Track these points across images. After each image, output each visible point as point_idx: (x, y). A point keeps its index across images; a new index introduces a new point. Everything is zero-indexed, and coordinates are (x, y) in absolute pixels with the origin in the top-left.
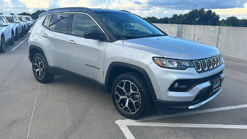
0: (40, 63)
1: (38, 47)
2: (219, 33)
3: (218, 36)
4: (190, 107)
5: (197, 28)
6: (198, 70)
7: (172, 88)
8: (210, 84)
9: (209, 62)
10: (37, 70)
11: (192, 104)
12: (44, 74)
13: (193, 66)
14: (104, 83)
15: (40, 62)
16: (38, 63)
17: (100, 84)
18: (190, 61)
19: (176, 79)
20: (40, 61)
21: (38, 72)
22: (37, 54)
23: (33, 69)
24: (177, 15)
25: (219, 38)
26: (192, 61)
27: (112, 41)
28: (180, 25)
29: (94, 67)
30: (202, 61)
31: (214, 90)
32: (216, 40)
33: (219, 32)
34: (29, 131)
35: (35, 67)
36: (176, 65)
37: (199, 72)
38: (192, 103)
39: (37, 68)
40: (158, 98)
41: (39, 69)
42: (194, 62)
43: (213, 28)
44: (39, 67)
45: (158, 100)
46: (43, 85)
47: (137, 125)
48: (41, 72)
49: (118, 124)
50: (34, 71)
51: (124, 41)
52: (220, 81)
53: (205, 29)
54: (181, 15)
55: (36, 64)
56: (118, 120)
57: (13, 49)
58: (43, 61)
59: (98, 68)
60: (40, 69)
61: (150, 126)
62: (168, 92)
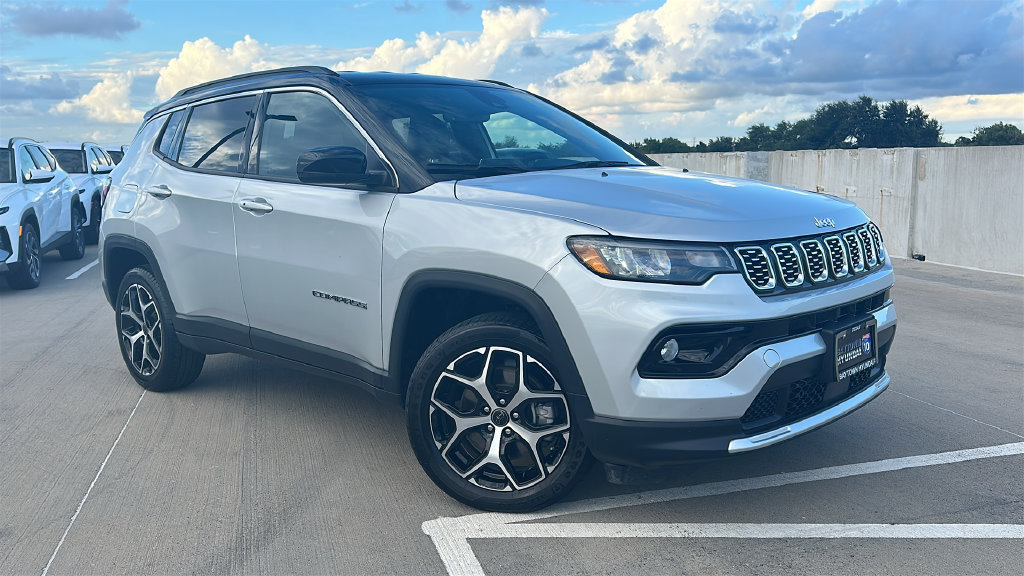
0: (144, 308)
1: (135, 240)
2: (918, 174)
3: (915, 187)
4: (735, 446)
5: (825, 159)
6: (758, 284)
7: (651, 365)
8: (821, 348)
9: (809, 253)
10: (134, 339)
11: (744, 431)
12: (160, 350)
13: (735, 268)
14: (386, 367)
15: (145, 303)
16: (138, 309)
17: (372, 370)
18: (724, 249)
19: (665, 323)
20: (146, 301)
21: (139, 343)
22: (133, 271)
23: (120, 335)
24: (768, 128)
25: (920, 200)
26: (731, 246)
27: (409, 187)
28: (760, 154)
29: (344, 300)
30: (777, 249)
31: (841, 372)
32: (906, 204)
33: (915, 170)
34: (46, 569)
35: (126, 325)
36: (664, 265)
37: (761, 294)
38: (744, 428)
39: (134, 329)
40: (597, 409)
41: (141, 333)
42: (740, 251)
43: (890, 156)
44: (141, 324)
45: (597, 420)
46: (159, 398)
47: (514, 535)
48: (150, 344)
49: (432, 535)
50: (124, 343)
51: (460, 184)
52: (868, 336)
53: (858, 161)
54: (782, 126)
55: (131, 313)
56: (436, 518)
57: (75, 275)
58: (155, 298)
59: (359, 304)
60: (146, 332)
61: (569, 536)
62: (638, 382)
